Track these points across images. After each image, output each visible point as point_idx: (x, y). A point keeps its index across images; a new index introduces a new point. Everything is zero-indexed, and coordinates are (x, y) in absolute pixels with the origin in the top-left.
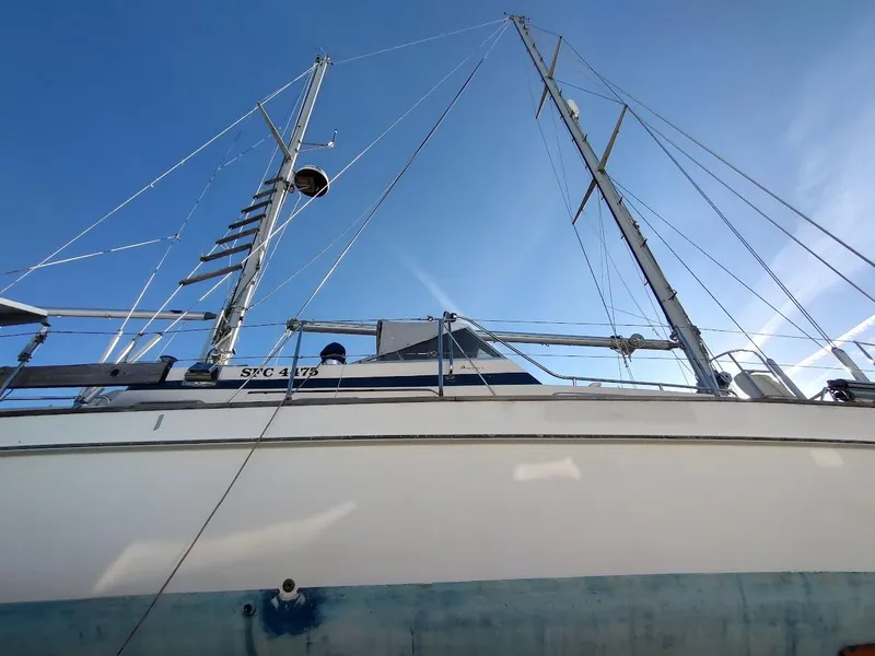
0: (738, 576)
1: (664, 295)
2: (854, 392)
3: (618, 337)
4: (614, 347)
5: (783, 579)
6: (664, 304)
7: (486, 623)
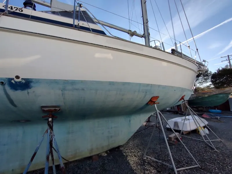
0: (140, 84)
1: (145, 22)
2: (175, 52)
3: (130, 31)
4: (129, 33)
5: (148, 85)
6: (144, 24)
7: (83, 89)
